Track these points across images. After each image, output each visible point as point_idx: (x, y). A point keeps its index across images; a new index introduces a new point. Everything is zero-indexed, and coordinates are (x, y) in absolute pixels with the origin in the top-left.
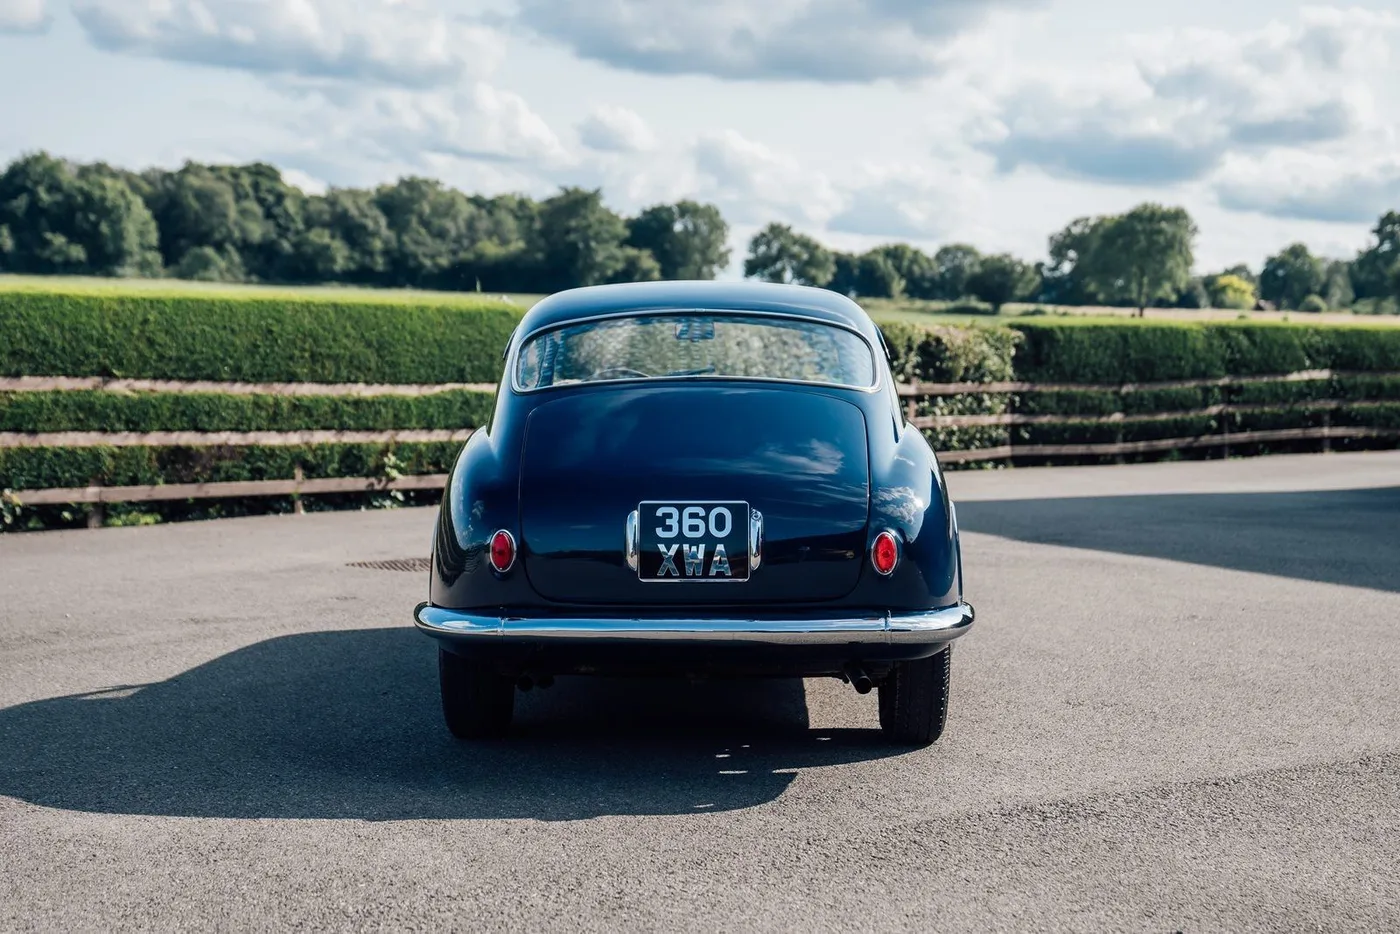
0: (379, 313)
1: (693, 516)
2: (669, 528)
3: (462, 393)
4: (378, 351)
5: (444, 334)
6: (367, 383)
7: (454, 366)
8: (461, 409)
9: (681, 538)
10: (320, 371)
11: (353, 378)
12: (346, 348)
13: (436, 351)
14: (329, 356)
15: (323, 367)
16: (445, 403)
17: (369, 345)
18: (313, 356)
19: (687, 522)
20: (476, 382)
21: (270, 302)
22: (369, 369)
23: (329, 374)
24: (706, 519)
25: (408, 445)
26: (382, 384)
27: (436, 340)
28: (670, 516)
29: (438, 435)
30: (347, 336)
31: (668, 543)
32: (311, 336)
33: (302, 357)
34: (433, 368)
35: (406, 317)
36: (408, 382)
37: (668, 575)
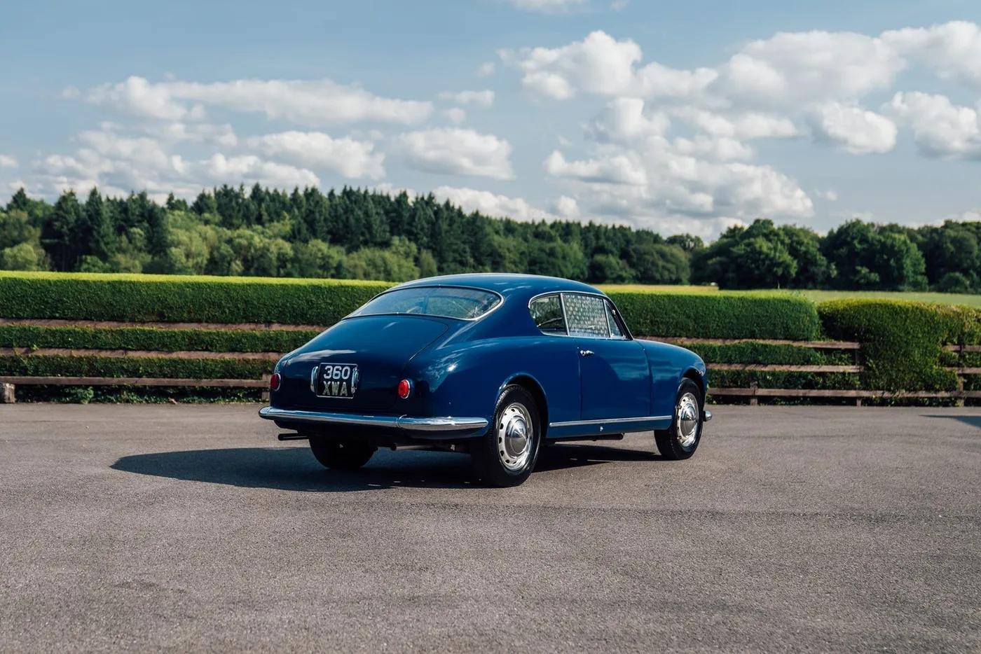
0: (698, 300)
1: (337, 370)
2: (328, 375)
3: (752, 344)
4: (695, 320)
5: (741, 312)
6: (688, 337)
7: (748, 329)
8: (751, 352)
9: (332, 379)
10: (657, 330)
11: (678, 334)
12: (673, 318)
13: (735, 321)
14: (662, 323)
15: (659, 328)
16: (740, 351)
17: (689, 317)
18: (651, 322)
19: (335, 372)
20: (764, 339)
21: (628, 294)
22: (689, 330)
23: (662, 332)
24: (341, 371)
25: (715, 371)
26: (698, 338)
27: (734, 315)
28: (329, 369)
29: (736, 367)
30: (675, 312)
31: (327, 380)
32: (651, 312)
33: (645, 323)
34: (733, 330)
35: (716, 302)
36: (715, 338)
37: (326, 395)
